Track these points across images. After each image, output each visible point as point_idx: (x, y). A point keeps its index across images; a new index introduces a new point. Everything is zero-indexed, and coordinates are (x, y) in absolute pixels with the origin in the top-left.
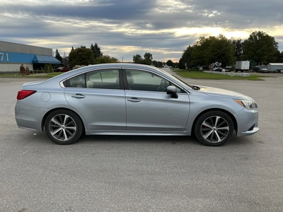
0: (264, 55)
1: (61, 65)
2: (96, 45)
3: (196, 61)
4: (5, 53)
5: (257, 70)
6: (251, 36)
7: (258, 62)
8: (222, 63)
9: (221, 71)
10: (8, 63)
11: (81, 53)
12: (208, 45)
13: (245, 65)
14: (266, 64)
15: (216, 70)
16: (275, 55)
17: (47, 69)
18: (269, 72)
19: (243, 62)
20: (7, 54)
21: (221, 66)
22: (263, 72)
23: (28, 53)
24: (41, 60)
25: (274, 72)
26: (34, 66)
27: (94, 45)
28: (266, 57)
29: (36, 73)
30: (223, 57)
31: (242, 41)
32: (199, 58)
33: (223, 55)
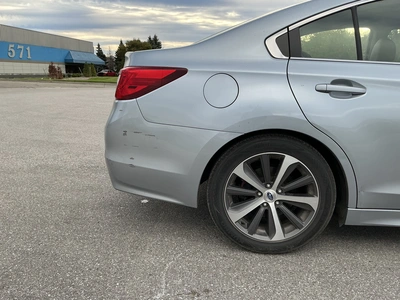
1: (105, 67)
2: (155, 37)
4: (25, 46)
10: (29, 61)
17: (87, 71)
20: (28, 49)
23: (59, 47)
24: (77, 58)
26: (67, 67)
29: (69, 76)
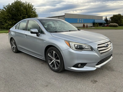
11: (115, 17)
20: (83, 20)
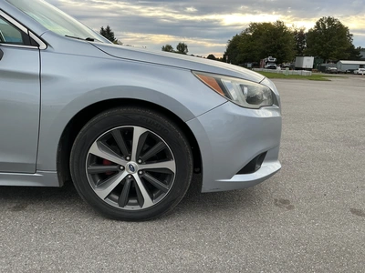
0: (334, 49)
3: (243, 55)
5: (323, 70)
6: (318, 23)
7: (325, 59)
8: (277, 59)
9: (275, 68)
12: (261, 34)
13: (308, 62)
14: (335, 62)
15: (269, 68)
16: (347, 51)
18: (339, 73)
19: (306, 58)
21: (276, 63)
22: (331, 72)
25: (345, 73)
27: (105, 28)
28: (336, 52)
30: (279, 51)
31: (306, 31)
32: (248, 51)
33: (279, 47)
